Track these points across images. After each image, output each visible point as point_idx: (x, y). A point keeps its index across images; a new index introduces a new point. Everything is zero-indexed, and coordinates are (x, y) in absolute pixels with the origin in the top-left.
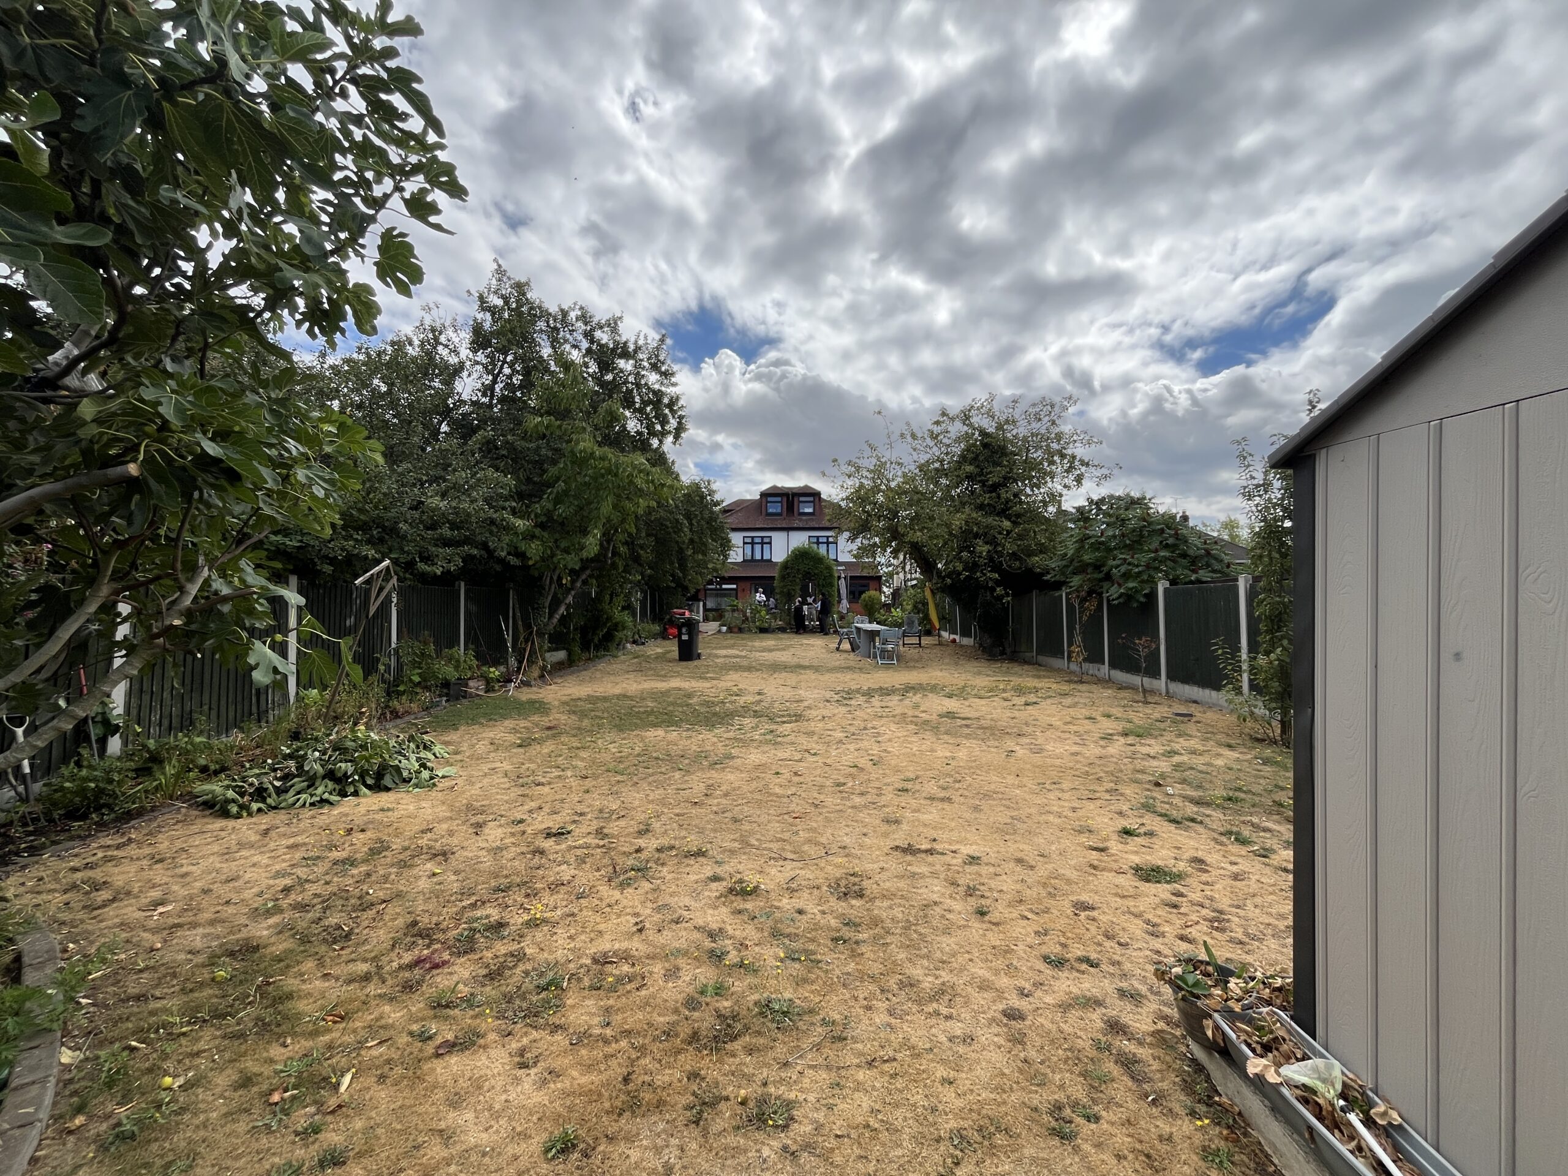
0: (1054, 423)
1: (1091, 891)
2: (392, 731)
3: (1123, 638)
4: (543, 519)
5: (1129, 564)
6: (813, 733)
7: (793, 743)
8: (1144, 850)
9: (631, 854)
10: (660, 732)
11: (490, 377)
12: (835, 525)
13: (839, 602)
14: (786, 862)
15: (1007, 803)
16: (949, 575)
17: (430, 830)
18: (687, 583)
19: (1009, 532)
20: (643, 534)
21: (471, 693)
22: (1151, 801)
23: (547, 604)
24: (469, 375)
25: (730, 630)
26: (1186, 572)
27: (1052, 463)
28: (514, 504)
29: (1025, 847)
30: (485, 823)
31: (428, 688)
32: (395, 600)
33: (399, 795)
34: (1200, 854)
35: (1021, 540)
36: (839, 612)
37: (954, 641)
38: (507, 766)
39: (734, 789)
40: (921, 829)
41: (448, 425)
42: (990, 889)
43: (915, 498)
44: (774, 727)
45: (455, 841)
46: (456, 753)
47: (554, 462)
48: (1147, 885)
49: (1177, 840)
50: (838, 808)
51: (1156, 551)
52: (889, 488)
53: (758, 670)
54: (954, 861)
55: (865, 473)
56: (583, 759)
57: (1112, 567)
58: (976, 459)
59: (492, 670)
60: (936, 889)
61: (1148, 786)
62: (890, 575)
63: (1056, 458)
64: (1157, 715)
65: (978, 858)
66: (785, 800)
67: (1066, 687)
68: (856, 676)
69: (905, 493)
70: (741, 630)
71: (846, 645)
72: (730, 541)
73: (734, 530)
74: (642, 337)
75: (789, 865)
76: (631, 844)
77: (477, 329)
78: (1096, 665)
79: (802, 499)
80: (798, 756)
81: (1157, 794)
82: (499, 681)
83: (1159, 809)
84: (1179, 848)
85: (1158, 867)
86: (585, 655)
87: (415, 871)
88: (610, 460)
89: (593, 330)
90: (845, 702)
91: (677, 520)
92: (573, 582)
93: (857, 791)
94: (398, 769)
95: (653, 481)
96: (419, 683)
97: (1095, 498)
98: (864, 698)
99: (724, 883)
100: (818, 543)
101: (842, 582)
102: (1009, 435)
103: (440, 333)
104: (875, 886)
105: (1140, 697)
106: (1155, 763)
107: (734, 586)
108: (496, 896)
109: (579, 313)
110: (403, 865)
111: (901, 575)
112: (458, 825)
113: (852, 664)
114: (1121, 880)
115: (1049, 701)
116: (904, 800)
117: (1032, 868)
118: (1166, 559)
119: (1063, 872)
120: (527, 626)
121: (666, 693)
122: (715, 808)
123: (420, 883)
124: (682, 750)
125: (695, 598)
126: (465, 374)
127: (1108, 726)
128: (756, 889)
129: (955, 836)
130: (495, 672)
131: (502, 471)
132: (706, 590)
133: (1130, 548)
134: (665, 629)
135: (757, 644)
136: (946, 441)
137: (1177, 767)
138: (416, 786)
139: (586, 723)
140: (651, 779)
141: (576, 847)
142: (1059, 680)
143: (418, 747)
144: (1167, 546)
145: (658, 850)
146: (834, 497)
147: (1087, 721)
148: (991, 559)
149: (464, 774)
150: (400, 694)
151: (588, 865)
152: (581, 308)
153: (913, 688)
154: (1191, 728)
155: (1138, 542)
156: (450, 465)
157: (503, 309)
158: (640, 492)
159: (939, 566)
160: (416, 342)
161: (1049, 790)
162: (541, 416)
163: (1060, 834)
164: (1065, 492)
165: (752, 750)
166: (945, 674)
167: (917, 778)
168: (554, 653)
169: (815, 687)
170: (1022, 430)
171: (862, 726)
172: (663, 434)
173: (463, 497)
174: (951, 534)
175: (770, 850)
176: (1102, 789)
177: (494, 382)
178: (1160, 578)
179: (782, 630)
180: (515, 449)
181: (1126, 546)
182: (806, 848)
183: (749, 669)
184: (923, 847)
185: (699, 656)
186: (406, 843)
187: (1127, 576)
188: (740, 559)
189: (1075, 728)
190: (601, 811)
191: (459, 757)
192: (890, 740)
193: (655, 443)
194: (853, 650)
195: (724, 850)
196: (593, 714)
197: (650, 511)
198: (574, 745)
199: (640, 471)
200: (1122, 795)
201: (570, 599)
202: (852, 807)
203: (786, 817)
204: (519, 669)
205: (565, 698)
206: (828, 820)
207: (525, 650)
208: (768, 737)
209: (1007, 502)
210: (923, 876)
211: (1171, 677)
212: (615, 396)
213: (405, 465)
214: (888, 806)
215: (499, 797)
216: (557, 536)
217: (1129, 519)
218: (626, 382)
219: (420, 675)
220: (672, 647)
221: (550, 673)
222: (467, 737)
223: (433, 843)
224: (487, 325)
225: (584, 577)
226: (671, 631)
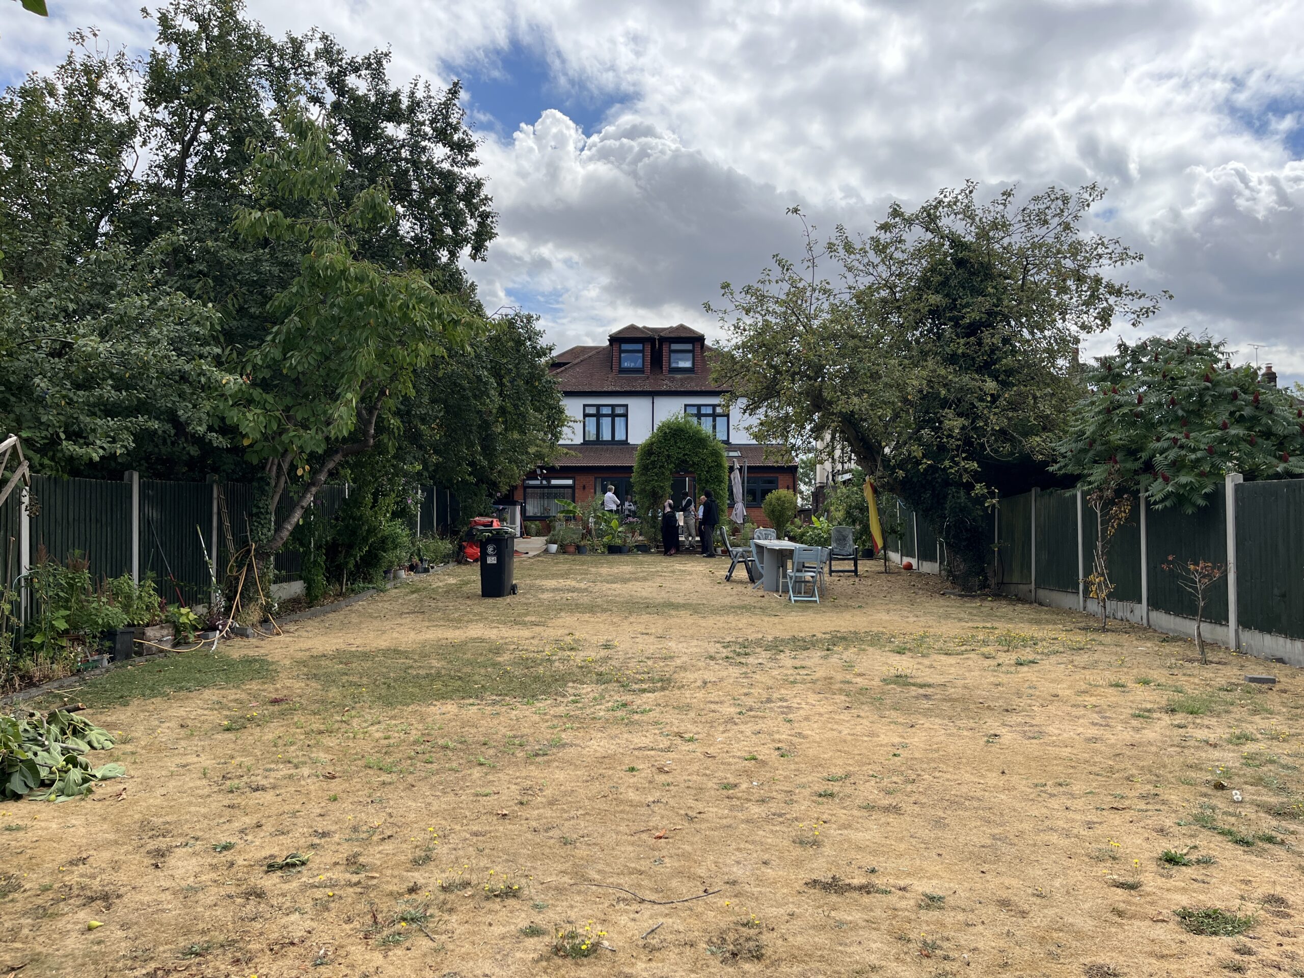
0: (1067, 227)
1: (1113, 949)
2: (22, 706)
3: (1169, 563)
4: (267, 373)
5: (1182, 447)
6: (689, 707)
7: (656, 723)
8: (1196, 885)
9: (401, 895)
10: (450, 707)
11: (178, 147)
12: (725, 387)
13: (731, 506)
14: (643, 906)
15: (987, 814)
16: (901, 465)
17: (84, 860)
18: (494, 476)
19: (995, 398)
20: (426, 400)
21: (149, 648)
22: (1208, 812)
23: (272, 507)
24: (144, 143)
25: (563, 550)
26: (1270, 459)
27: (1064, 290)
28: (218, 350)
29: (1014, 882)
30: (170, 849)
31: (80, 640)
32: (26, 500)
33: (35, 807)
34: (1278, 891)
35: (1014, 410)
36: (731, 523)
37: (909, 567)
38: (206, 761)
39: (565, 794)
40: (853, 854)
41: (111, 221)
42: (959, 947)
43: (851, 344)
44: (628, 698)
45: (122, 877)
46: (125, 742)
47: (283, 285)
48: (1199, 938)
49: (1247, 871)
50: (724, 821)
51: (1224, 427)
52: (809, 329)
53: (604, 610)
54: (903, 904)
55: (772, 306)
56: (328, 750)
57: (1154, 451)
58: (944, 283)
59: (184, 611)
60: (874, 946)
61: (1204, 790)
62: (811, 466)
63: (1069, 283)
64: (1222, 682)
65: (940, 899)
66: (643, 810)
67: (1080, 638)
68: (754, 620)
69: (834, 336)
70: (579, 550)
71: (741, 573)
72: (561, 412)
73: (569, 394)
74: (421, 86)
75: (647, 910)
76: (402, 879)
77: (157, 69)
78: (1128, 605)
79: (675, 347)
80: (664, 743)
81: (1218, 801)
82: (195, 629)
83: (1220, 824)
84: (1247, 882)
85: (1215, 911)
86: (333, 589)
87: (60, 924)
88: (372, 283)
89: (343, 73)
90: (739, 659)
91: (479, 378)
92: (314, 472)
93: (756, 797)
94: (32, 767)
95: (440, 316)
96: (66, 632)
97: (1132, 344)
98: (768, 654)
99: (547, 939)
100: (699, 415)
101: (736, 476)
102: (997, 246)
103: (99, 77)
104: (780, 942)
105: (1197, 654)
106: (1217, 754)
107: (570, 482)
108: (187, 962)
109: (321, 46)
110: (43, 913)
111: (828, 465)
112: (126, 853)
113: (748, 600)
114: (1159, 932)
115: (1053, 659)
116: (827, 809)
117: (1024, 914)
118: (1239, 439)
119: (1071, 920)
120: (242, 543)
121: (460, 647)
122: (534, 824)
123: (68, 942)
124: (484, 735)
125: (509, 500)
126: (138, 140)
127: (1145, 697)
128: (595, 948)
129: (905, 864)
130: (188, 615)
131: (199, 297)
132: (526, 487)
133: (1184, 422)
134: (461, 548)
135: (604, 570)
136: (898, 255)
137: (1249, 760)
138: (61, 792)
139: (334, 692)
140: (434, 779)
141: (314, 886)
142: (1069, 626)
143: (63, 732)
144: (1241, 420)
145: (444, 889)
146: (723, 343)
147: (1111, 690)
148: (968, 441)
149: (139, 773)
150: (34, 649)
151: (333, 914)
152: (324, 38)
153: (844, 638)
154: (1273, 700)
155: (1198, 414)
156: (113, 286)
157: (198, 37)
158: (421, 333)
159: (887, 450)
160: (61, 91)
161: (1052, 795)
162: (262, 209)
163: (1067, 863)
164: (1083, 335)
165: (594, 734)
166: (894, 617)
167: (847, 776)
168: (284, 585)
169: (692, 637)
170: (1017, 239)
171: (765, 695)
172: (457, 243)
173: (137, 338)
174: (905, 401)
175: (619, 887)
176: (1133, 793)
177: (185, 154)
178: (1229, 470)
179: (643, 549)
180: (219, 263)
181: (1177, 418)
182: (674, 883)
183: (591, 609)
184: (856, 882)
185: (513, 590)
186: (47, 881)
187: (1177, 466)
188: (579, 440)
189: (1094, 700)
190: (355, 829)
191: (129, 748)
192: (807, 719)
193: (444, 256)
194: (752, 580)
195: (547, 887)
196: (345, 678)
197: (435, 362)
198: (315, 727)
199: (421, 300)
200: (1164, 802)
201: (310, 498)
202: (747, 821)
203: (644, 836)
204: (228, 609)
205: (300, 655)
206: (708, 840)
207: (237, 579)
208: (619, 714)
209: (993, 352)
210: (855, 927)
211: (1245, 622)
212: (380, 180)
213: (43, 286)
214: (803, 820)
215: (193, 809)
216: (288, 401)
217: (1183, 378)
218: (396, 159)
219: (67, 619)
220: (472, 576)
221: (278, 616)
222: (142, 716)
223: (87, 881)
224: (173, 63)
225: (331, 465)
226: (469, 550)
